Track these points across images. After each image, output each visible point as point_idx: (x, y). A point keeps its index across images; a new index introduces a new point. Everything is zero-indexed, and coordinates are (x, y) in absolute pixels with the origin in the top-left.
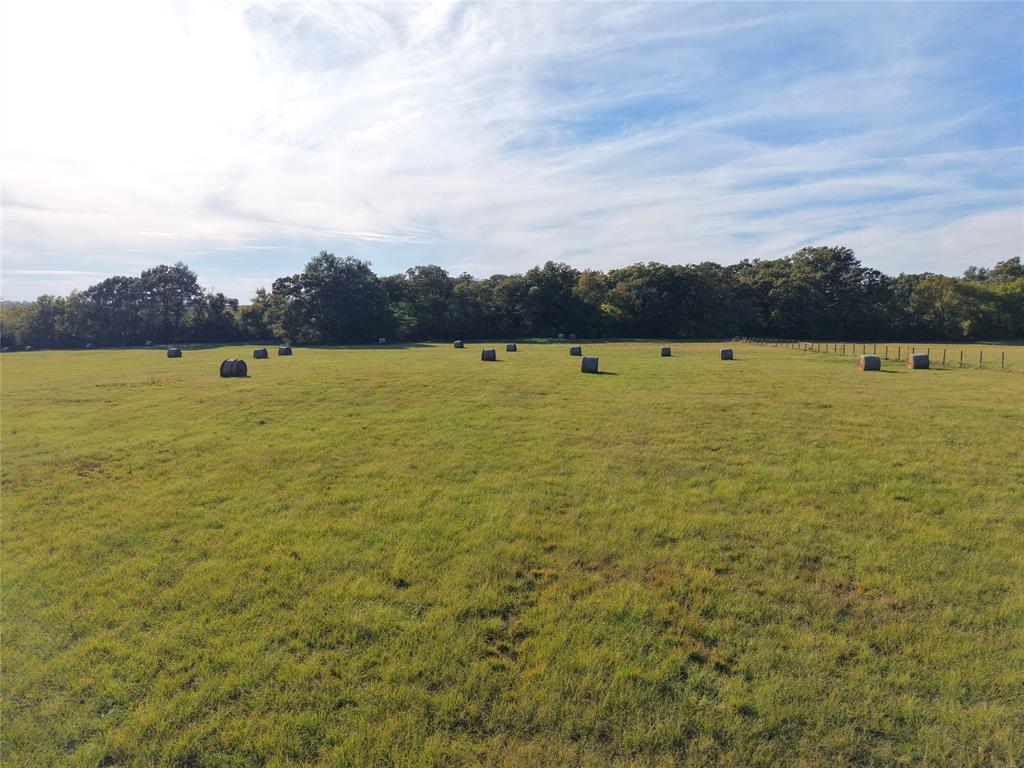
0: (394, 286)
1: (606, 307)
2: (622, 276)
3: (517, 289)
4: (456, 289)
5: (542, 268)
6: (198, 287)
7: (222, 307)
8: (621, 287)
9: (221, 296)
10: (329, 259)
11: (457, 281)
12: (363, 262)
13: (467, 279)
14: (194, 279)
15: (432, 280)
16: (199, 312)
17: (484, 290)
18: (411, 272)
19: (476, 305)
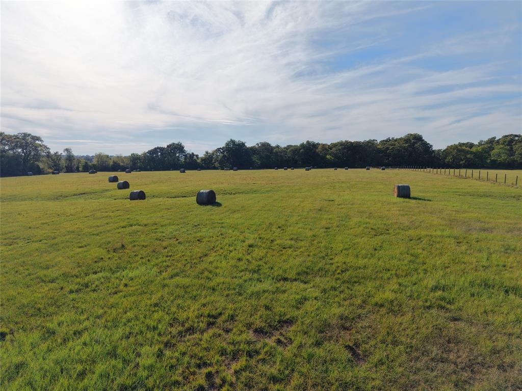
0: (253, 150)
1: (328, 157)
2: (334, 145)
3: (296, 150)
4: (274, 151)
5: (305, 143)
6: (184, 150)
7: (193, 157)
8: (334, 149)
9: (193, 153)
10: (233, 142)
11: (274, 148)
12: (243, 142)
13: (278, 147)
14: (183, 148)
15: (266, 147)
16: (185, 159)
17: (284, 151)
18: (258, 144)
19: (281, 156)
